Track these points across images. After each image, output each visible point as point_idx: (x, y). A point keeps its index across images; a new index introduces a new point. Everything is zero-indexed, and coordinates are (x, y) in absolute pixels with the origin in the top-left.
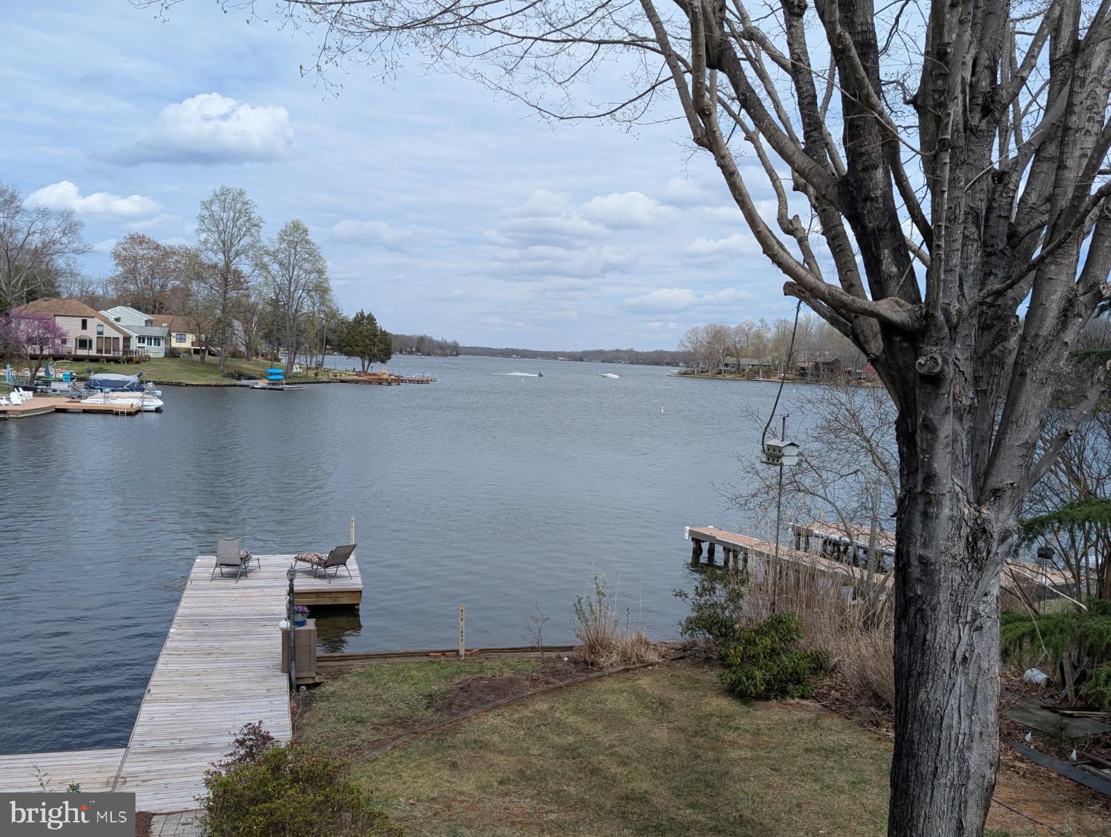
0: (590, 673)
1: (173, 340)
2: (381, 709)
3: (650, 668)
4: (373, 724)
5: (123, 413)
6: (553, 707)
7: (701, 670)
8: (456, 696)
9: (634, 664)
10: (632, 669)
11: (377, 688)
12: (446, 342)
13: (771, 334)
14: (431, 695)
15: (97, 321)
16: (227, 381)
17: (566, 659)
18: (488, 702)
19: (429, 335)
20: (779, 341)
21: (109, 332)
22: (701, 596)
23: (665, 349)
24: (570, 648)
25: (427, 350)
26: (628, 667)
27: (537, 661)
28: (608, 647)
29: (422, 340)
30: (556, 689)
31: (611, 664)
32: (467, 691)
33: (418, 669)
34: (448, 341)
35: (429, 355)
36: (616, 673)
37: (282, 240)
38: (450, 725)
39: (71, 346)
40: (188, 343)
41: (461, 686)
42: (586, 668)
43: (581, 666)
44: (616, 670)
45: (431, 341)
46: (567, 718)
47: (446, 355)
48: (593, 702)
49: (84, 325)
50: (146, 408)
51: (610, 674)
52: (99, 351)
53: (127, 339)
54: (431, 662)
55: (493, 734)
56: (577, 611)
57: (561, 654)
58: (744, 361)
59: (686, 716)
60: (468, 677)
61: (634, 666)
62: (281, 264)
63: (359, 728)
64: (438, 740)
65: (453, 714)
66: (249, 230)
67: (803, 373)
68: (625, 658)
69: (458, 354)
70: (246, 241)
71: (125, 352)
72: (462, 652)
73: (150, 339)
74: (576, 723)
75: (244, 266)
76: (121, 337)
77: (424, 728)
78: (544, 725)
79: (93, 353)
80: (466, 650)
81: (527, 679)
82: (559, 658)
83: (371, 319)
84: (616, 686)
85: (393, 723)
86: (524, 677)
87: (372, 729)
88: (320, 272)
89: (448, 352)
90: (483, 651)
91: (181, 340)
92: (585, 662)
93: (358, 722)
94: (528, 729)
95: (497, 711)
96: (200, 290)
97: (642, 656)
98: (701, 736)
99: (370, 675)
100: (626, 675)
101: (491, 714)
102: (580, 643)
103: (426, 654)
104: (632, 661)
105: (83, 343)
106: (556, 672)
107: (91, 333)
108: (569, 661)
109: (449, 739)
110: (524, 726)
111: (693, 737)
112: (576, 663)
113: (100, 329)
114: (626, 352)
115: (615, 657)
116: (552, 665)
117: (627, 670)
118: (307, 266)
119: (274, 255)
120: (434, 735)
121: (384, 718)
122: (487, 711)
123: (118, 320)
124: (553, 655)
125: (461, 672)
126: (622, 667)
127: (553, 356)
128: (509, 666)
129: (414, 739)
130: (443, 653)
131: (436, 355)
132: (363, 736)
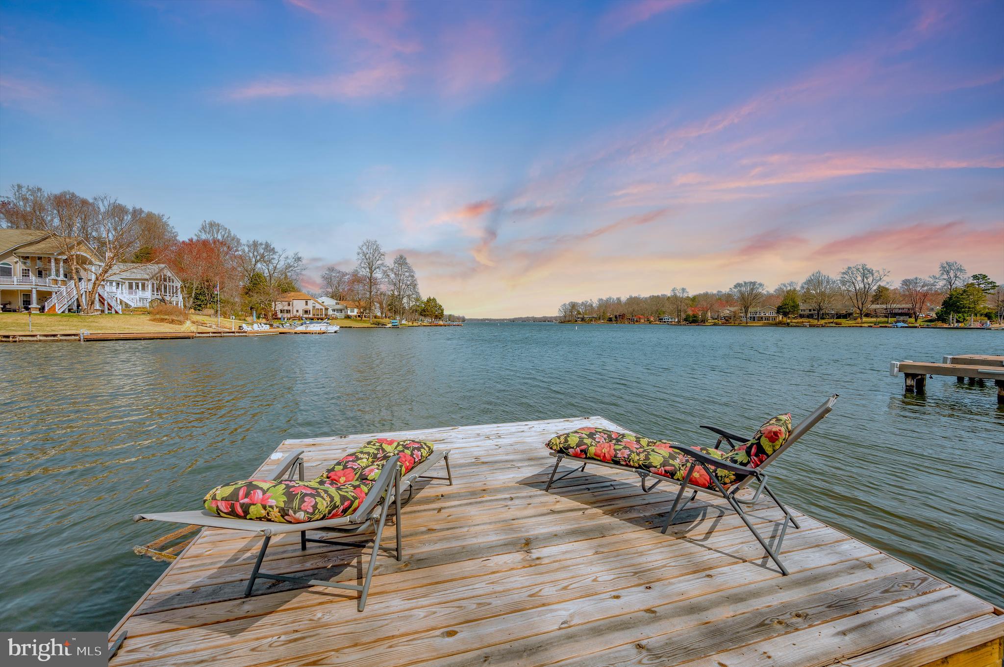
1: (349, 312)
5: (316, 333)
13: (595, 304)
15: (312, 301)
16: (373, 326)
20: (600, 306)
21: (318, 306)
23: (547, 316)
37: (395, 263)
39: (301, 313)
40: (356, 312)
49: (307, 304)
50: (329, 331)
52: (314, 315)
53: (327, 309)
58: (585, 316)
62: (395, 274)
66: (380, 257)
67: (610, 320)
70: (379, 262)
71: (326, 315)
73: (337, 310)
75: (378, 275)
76: (324, 308)
79: (311, 316)
83: (434, 299)
88: (413, 276)
91: (352, 311)
96: (359, 287)
105: (306, 312)
107: (310, 307)
113: (314, 305)
114: (532, 317)
118: (407, 274)
119: (392, 270)
123: (323, 303)
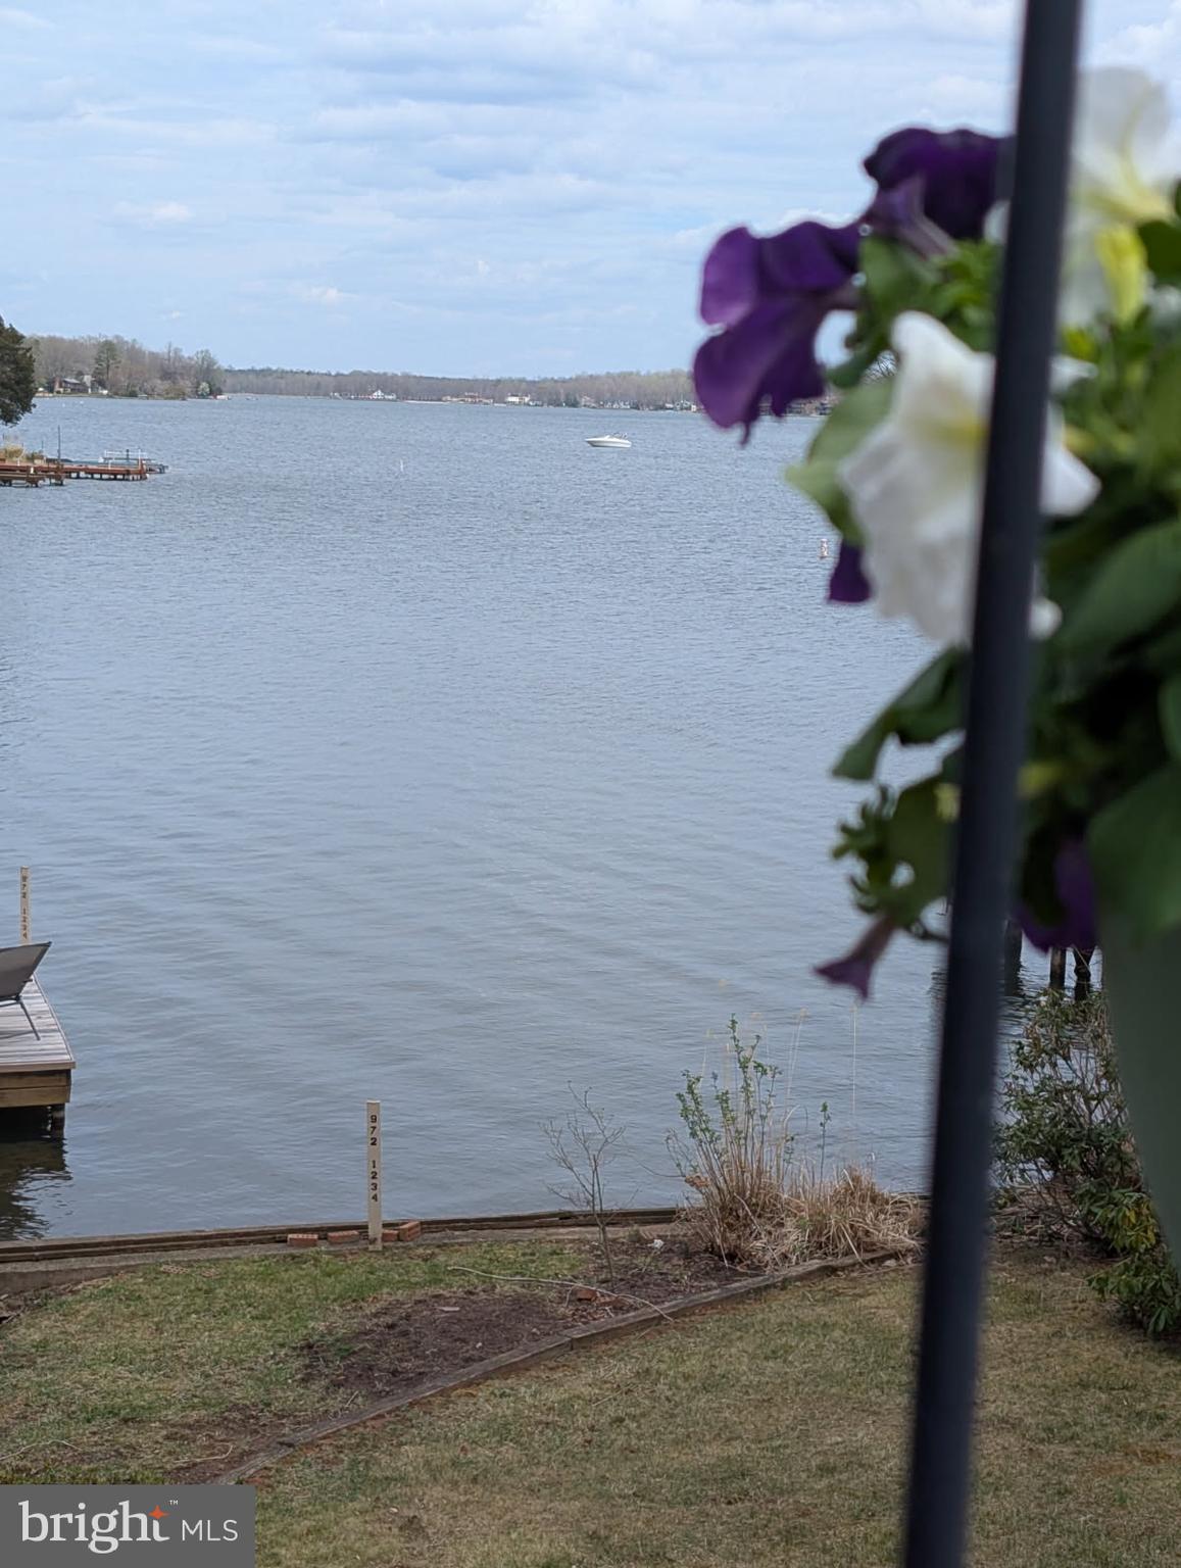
0: (729, 1280)
2: (182, 1385)
3: (891, 1263)
4: (165, 1423)
6: (647, 1371)
7: (1035, 1268)
8: (380, 1344)
9: (848, 1253)
10: (843, 1269)
11: (159, 1330)
12: (180, 359)
14: (310, 1347)
17: (658, 1243)
18: (468, 1360)
19: (128, 338)
22: (1031, 1067)
24: (665, 1216)
25: (124, 381)
26: (831, 1261)
27: (580, 1251)
28: (768, 1209)
29: (109, 351)
30: (645, 1323)
31: (785, 1257)
32: (405, 1334)
33: (265, 1277)
34: (186, 354)
35: (133, 395)
36: (801, 1278)
38: (378, 1423)
41: (389, 1320)
42: (718, 1269)
43: (704, 1262)
44: (800, 1270)
45: (135, 354)
46: (690, 1399)
47: (182, 396)
48: (753, 1357)
51: (785, 1284)
54: (293, 1257)
55: (500, 1443)
56: (685, 1113)
57: (646, 1231)
59: (1015, 1388)
60: (400, 1295)
61: (848, 1261)
63: (130, 1435)
64: (354, 1463)
65: (379, 1395)
68: (821, 1240)
69: (214, 392)
72: (376, 1231)
74: (719, 1411)
77: (310, 1432)
78: (634, 1418)
80: (385, 1226)
81: (562, 1300)
82: (640, 1244)
84: (807, 1314)
85: (223, 1422)
86: (553, 1294)
87: (167, 1438)
89: (186, 384)
90: (428, 1226)
92: (712, 1250)
93: (125, 1421)
94: (592, 1429)
95: (497, 1383)
97: (867, 1233)
98: (1064, 1441)
99: (133, 1297)
100: (832, 1284)
101: (482, 1393)
102: (697, 1199)
103: (277, 1237)
104: (841, 1246)
106: (635, 1282)
108: (667, 1251)
109: (385, 1460)
110: (580, 1420)
111: (1042, 1441)
112: (688, 1255)
115: (793, 1236)
116: (623, 1259)
117: (831, 1271)
120: (340, 1449)
121: (193, 1408)
122: (469, 1384)
124: (620, 1233)
125: (382, 1283)
126: (815, 1264)
127: (492, 391)
128: (505, 1264)
129: (285, 1460)
130: (323, 1232)
131: (150, 395)
132: (148, 1457)
